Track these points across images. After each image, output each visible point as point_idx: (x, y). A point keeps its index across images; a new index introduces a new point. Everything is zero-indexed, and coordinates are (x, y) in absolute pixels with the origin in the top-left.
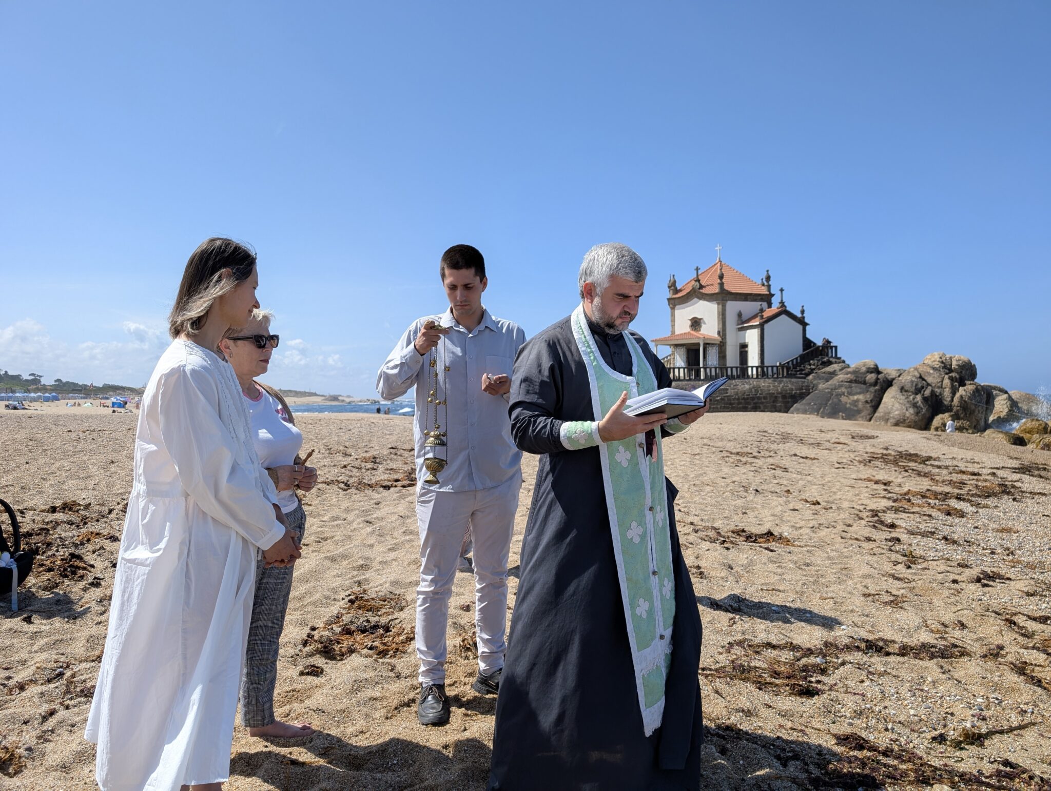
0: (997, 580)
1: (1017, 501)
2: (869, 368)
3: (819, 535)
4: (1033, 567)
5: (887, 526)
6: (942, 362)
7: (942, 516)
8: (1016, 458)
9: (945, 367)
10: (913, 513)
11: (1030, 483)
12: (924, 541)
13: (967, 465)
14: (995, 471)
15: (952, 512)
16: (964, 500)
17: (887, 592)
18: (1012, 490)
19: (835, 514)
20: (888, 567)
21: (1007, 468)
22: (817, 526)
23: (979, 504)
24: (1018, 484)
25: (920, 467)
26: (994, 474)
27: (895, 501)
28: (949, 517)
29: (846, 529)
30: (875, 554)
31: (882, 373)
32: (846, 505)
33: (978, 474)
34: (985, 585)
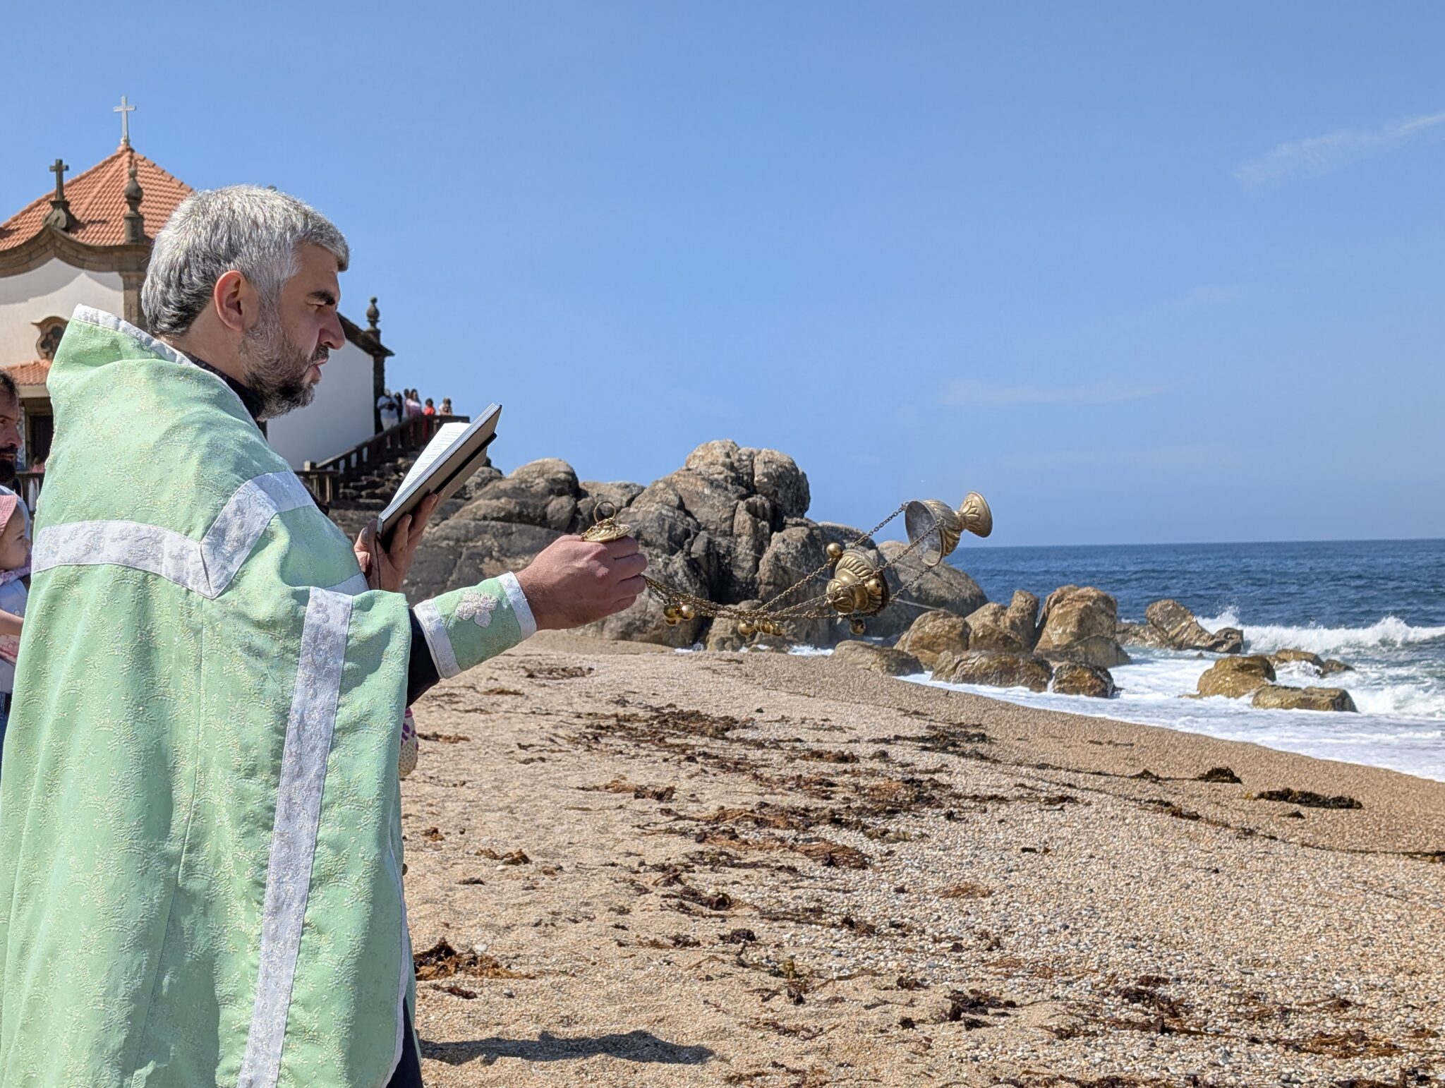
0: (991, 1011)
1: (956, 820)
2: (554, 481)
3: (561, 942)
4: (1047, 973)
5: (708, 903)
6: (731, 467)
7: (819, 869)
8: (916, 713)
9: (737, 480)
10: (754, 865)
11: (966, 774)
12: (806, 933)
13: (820, 734)
14: (883, 747)
15: (838, 856)
16: (847, 825)
17: (775, 1065)
18: (935, 793)
19: (576, 885)
20: (753, 1007)
21: (906, 738)
22: (547, 919)
23: (886, 832)
24: (943, 778)
25: (717, 747)
26: (883, 755)
27: (701, 838)
28: (833, 870)
29: (621, 920)
30: (709, 978)
31: (586, 494)
32: (590, 857)
33: (852, 758)
34: (972, 1025)
